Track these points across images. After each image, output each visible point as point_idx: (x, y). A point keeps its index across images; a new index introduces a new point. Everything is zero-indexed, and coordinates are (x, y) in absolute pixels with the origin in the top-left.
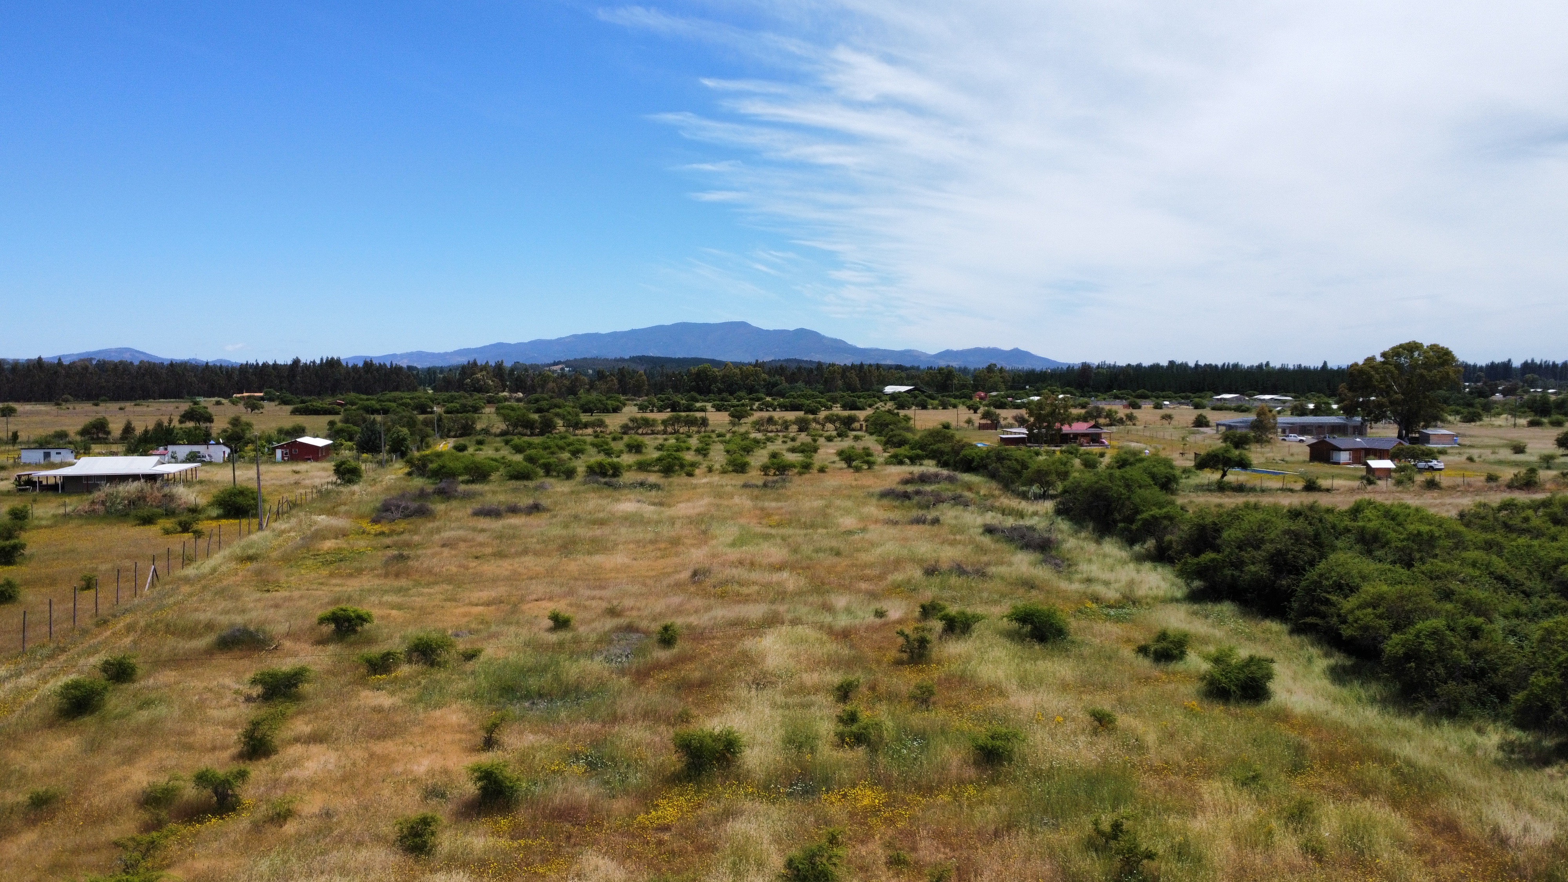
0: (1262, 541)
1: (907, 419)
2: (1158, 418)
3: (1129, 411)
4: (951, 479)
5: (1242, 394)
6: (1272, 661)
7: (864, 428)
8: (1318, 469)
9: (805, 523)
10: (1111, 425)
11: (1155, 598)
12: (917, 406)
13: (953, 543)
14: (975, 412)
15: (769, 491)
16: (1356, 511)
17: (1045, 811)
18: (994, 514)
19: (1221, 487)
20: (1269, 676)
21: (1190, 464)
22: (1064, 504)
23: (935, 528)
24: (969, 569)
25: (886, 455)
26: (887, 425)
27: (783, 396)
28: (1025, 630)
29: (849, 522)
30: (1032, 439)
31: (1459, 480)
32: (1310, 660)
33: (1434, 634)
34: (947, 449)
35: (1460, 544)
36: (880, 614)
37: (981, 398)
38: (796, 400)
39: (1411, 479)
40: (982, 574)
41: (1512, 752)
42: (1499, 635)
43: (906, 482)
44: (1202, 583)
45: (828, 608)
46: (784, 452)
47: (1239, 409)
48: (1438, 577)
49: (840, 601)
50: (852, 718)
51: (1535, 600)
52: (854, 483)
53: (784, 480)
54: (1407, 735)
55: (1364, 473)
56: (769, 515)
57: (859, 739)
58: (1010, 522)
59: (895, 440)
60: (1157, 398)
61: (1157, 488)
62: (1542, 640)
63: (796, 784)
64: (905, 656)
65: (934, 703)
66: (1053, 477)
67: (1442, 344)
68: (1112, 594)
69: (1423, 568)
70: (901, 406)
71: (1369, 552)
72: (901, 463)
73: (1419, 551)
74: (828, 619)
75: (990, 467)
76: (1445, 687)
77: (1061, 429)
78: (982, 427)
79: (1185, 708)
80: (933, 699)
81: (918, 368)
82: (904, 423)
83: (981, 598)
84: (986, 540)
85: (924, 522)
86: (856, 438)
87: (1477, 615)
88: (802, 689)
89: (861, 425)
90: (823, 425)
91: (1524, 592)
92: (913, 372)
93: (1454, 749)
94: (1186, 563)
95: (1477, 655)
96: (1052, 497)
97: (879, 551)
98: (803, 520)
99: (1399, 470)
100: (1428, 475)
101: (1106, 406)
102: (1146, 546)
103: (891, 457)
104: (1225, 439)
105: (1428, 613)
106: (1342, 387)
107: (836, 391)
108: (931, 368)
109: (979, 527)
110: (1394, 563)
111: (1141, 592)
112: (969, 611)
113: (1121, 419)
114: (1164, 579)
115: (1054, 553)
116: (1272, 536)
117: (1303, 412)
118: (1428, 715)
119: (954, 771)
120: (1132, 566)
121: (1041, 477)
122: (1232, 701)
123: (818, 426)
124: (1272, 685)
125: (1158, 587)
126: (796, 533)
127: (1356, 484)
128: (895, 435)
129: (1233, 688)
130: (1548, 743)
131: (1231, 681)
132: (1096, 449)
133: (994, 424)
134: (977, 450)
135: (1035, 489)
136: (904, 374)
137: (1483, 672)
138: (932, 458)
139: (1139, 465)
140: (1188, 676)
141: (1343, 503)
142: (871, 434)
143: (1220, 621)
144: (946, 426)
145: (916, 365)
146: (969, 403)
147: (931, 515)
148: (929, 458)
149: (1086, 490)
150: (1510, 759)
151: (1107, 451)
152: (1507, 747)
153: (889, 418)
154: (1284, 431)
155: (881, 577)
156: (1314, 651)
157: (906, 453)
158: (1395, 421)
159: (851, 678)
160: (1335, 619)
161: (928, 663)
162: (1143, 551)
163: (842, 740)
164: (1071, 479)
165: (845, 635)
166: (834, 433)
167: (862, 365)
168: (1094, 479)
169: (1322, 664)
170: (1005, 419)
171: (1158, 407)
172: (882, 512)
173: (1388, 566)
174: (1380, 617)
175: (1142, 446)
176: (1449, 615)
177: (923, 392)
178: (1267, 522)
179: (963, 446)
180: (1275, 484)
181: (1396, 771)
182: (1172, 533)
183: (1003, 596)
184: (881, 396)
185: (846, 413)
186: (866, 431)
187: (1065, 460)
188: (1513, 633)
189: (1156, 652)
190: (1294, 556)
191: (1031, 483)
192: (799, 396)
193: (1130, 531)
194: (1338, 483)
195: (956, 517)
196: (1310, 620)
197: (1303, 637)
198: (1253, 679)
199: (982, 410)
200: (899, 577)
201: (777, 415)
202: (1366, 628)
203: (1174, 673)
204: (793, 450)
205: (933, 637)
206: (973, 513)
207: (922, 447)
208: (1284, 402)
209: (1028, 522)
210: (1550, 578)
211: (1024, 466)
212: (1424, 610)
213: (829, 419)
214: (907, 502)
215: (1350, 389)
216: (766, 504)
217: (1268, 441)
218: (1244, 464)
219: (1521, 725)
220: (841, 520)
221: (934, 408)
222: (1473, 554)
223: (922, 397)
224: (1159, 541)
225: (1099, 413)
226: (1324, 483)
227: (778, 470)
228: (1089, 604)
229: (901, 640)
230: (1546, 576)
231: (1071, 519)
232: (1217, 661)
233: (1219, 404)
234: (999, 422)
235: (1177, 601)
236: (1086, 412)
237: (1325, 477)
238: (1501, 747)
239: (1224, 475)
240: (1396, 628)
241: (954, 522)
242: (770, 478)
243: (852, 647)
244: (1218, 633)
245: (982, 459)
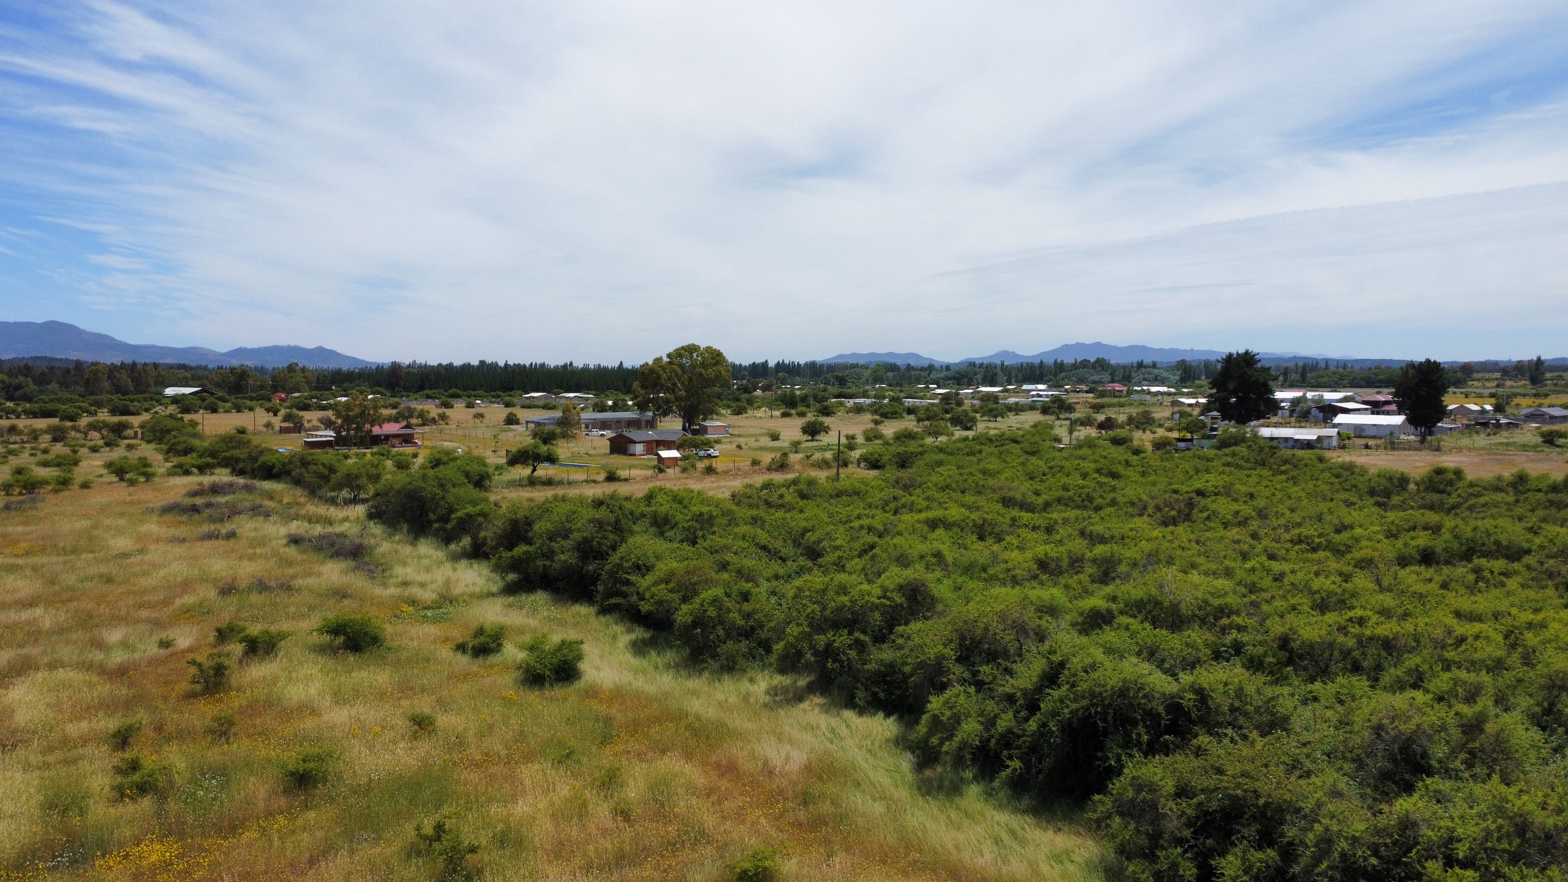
0: (570, 531)
1: (194, 424)
2: (471, 417)
3: (440, 411)
4: (248, 489)
5: (549, 392)
6: (582, 642)
7: (140, 436)
8: (618, 460)
9: (64, 549)
10: (423, 425)
11: (472, 595)
12: (206, 409)
13: (252, 558)
14: (275, 415)
15: (14, 513)
16: (649, 498)
17: (365, 828)
18: (299, 523)
19: (532, 482)
20: (579, 657)
21: (503, 461)
22: (376, 507)
23: (232, 542)
24: (273, 584)
25: (169, 465)
26: (168, 431)
27: (29, 400)
28: (337, 642)
29: (122, 543)
30: (340, 441)
31: (731, 466)
32: (614, 638)
33: (715, 601)
34: (242, 457)
35: (732, 521)
36: (165, 644)
37: (282, 400)
38: (48, 405)
39: (693, 466)
40: (287, 588)
41: (776, 695)
42: (764, 597)
43: (195, 494)
44: (516, 576)
45: (99, 644)
46: (33, 467)
47: (547, 407)
48: (717, 551)
49: (114, 636)
50: (134, 766)
51: (789, 563)
52: (128, 499)
53: (34, 500)
54: (696, 693)
55: (656, 463)
56: (14, 542)
57: (142, 789)
58: (318, 530)
59: (179, 448)
60: (469, 397)
61: (471, 486)
62: (795, 597)
63: (61, 856)
64: (198, 687)
65: (235, 734)
66: (364, 481)
67: (716, 346)
68: (428, 595)
69: (705, 544)
70: (186, 410)
71: (662, 534)
72: (187, 473)
73: (702, 529)
74: (98, 656)
75: (294, 474)
76: (724, 646)
77: (371, 431)
78: (283, 431)
79: (504, 699)
80: (233, 730)
81: (205, 368)
82: (190, 429)
83: (287, 614)
84: (292, 551)
85: (217, 537)
86: (130, 447)
87: (747, 581)
88: (66, 743)
89: (136, 433)
90: (86, 434)
91: (781, 558)
92: (200, 372)
93: (733, 699)
94: (500, 558)
95: (748, 616)
96: (364, 501)
97: (162, 573)
98: (61, 544)
99: (685, 458)
100: (707, 462)
101: (418, 406)
102: (461, 545)
103: (174, 467)
104: (535, 435)
105: (709, 583)
106: (636, 385)
107: (101, 393)
108: (222, 368)
109: (284, 537)
110: (682, 541)
111: (457, 591)
112: (273, 629)
113: (434, 419)
114: (479, 575)
115: (367, 559)
116: (579, 525)
117: (603, 409)
118: (712, 673)
119: (261, 804)
120: (448, 565)
121: (351, 481)
122: (547, 685)
123: (78, 435)
124: (583, 666)
125: (474, 584)
126: (50, 561)
127: (649, 473)
128: (179, 443)
129: (548, 673)
130: (802, 682)
131: (545, 666)
132: (409, 450)
133: (298, 428)
134: (277, 456)
135: (345, 493)
136: (188, 375)
137: (753, 629)
138: (226, 466)
139: (451, 464)
140: (506, 667)
141: (638, 490)
142: (149, 442)
143: (534, 611)
144: (242, 431)
145: (203, 364)
146: (268, 405)
147: (226, 528)
148: (222, 466)
149: (399, 492)
150: (774, 701)
151: (419, 451)
152: (773, 691)
153: (171, 424)
154: (587, 427)
155: (167, 602)
156: (618, 629)
157: (194, 462)
158: (680, 415)
159: (129, 721)
160: (635, 597)
161: (226, 692)
162: (459, 549)
163: (120, 794)
164: (383, 481)
165: (122, 672)
166: (101, 442)
167: (134, 365)
168: (407, 480)
169: (625, 639)
170: (309, 421)
171: (470, 406)
172: (165, 529)
173: (677, 545)
174: (672, 591)
175: (455, 445)
176: (727, 585)
177: (212, 394)
178: (574, 513)
179: (262, 452)
180: (580, 476)
181: (688, 727)
182: (487, 530)
183: (312, 608)
184: (160, 399)
185: (116, 419)
186: (142, 439)
187: (376, 462)
188: (774, 593)
189: (473, 648)
190: (598, 543)
191: (340, 487)
192: (51, 400)
193: (445, 530)
194: (635, 472)
195: (255, 529)
196: (613, 601)
197: (608, 617)
198: (565, 662)
199: (283, 412)
200: (189, 600)
201: (22, 423)
202: (661, 602)
203: (492, 667)
204: (45, 464)
205: (231, 663)
206: (275, 523)
207: (213, 455)
208: (587, 399)
209: (338, 529)
210: (800, 544)
211: (332, 470)
212: (706, 582)
213: (93, 427)
214: (196, 517)
215: (643, 386)
216: (10, 529)
217: (574, 437)
218: (551, 459)
219: (782, 671)
220: (112, 542)
221: (226, 412)
222: (743, 529)
223: (210, 399)
224: (475, 537)
225: (411, 413)
226: (623, 474)
227: (25, 487)
228: (405, 608)
229: (193, 670)
230: (796, 543)
231: (384, 523)
232: (532, 649)
233: (528, 402)
234: (302, 425)
235: (493, 595)
236: (398, 413)
237: (623, 468)
238: (767, 693)
239: (534, 470)
240: (685, 599)
241: (253, 534)
242: (14, 499)
243: (130, 685)
244: (533, 622)
245: (284, 465)
